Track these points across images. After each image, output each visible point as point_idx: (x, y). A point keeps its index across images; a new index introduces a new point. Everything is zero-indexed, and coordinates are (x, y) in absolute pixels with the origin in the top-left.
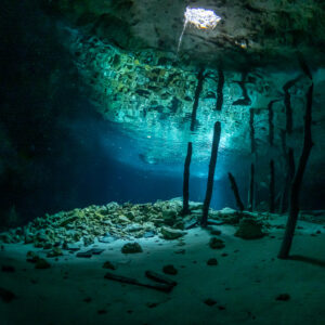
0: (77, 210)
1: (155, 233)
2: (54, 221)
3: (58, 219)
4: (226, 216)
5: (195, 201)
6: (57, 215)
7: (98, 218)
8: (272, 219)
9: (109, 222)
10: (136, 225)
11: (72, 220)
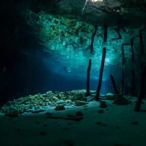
0: (30, 95)
1: (72, 104)
2: (18, 102)
3: (20, 101)
4: (109, 96)
5: (93, 90)
6: (19, 99)
7: (42, 99)
8: (133, 99)
9: (48, 100)
10: (62, 101)
11: (28, 100)
